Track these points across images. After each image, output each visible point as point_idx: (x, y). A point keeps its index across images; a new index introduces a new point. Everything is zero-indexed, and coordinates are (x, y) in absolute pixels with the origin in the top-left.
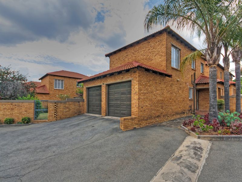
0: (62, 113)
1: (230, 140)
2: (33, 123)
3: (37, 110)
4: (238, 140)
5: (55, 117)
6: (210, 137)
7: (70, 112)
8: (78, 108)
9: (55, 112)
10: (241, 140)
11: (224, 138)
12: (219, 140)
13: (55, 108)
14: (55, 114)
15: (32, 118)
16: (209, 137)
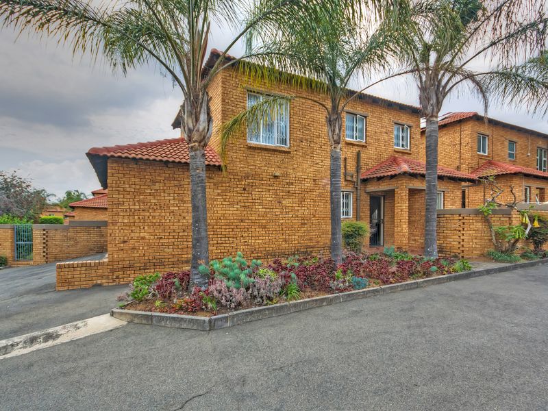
0: (59, 249)
1: (163, 324)
2: (10, 267)
3: (18, 243)
4: (177, 326)
5: (44, 256)
6: (132, 315)
7: (78, 247)
8: (97, 238)
9: (44, 247)
10: (183, 327)
11: (154, 319)
12: (144, 322)
13: (44, 239)
14: (44, 252)
15: (9, 257)
16: (129, 314)
